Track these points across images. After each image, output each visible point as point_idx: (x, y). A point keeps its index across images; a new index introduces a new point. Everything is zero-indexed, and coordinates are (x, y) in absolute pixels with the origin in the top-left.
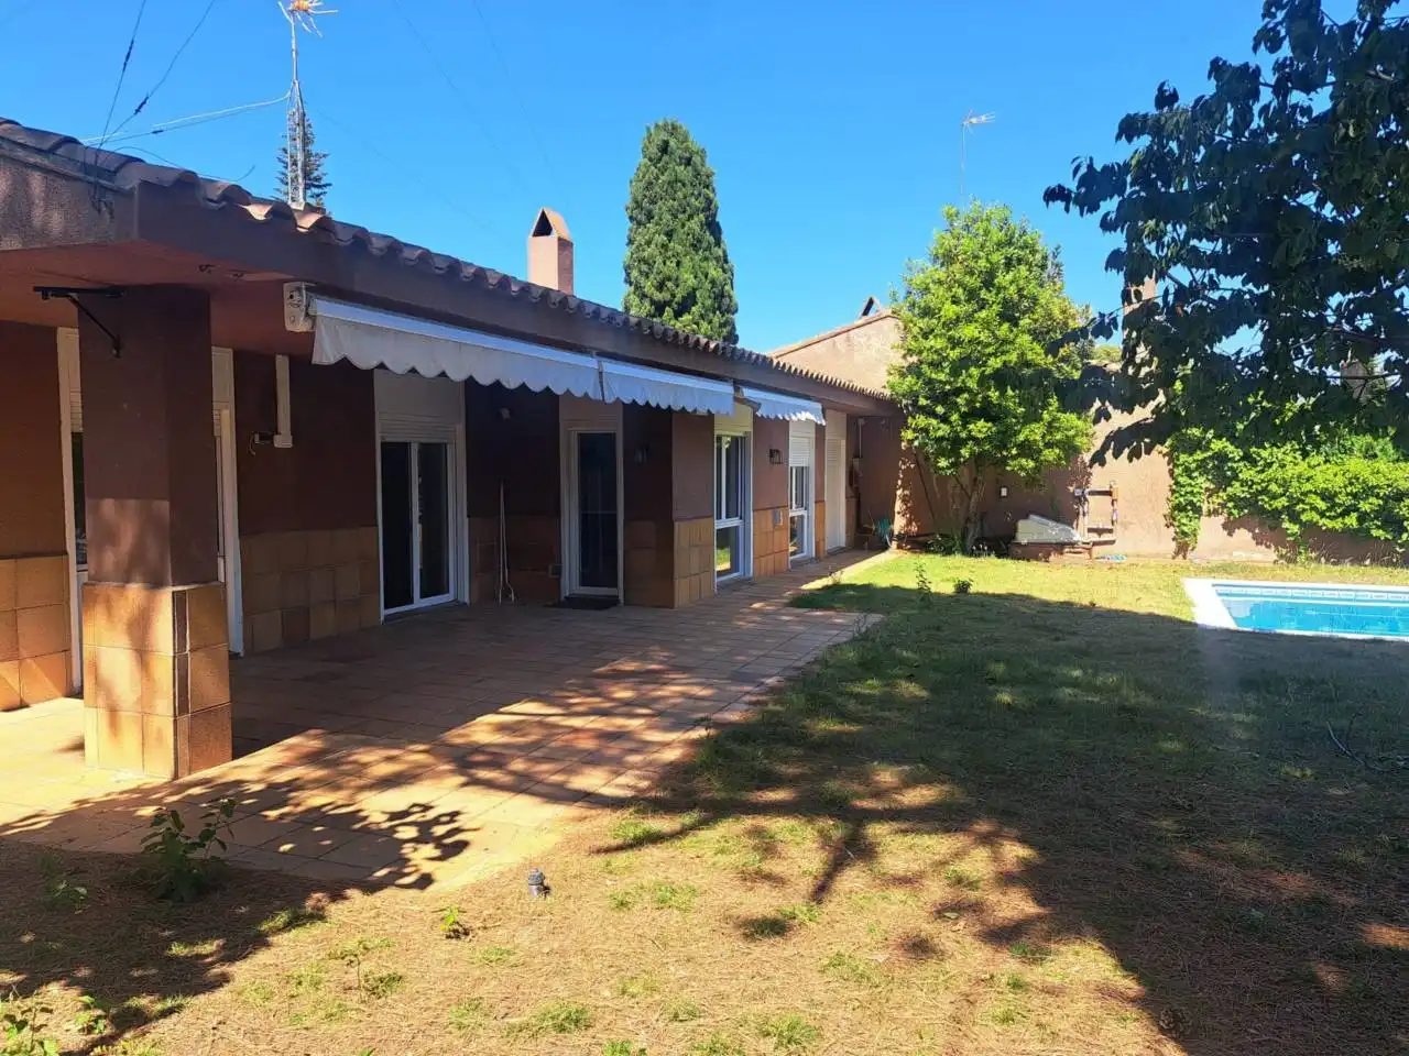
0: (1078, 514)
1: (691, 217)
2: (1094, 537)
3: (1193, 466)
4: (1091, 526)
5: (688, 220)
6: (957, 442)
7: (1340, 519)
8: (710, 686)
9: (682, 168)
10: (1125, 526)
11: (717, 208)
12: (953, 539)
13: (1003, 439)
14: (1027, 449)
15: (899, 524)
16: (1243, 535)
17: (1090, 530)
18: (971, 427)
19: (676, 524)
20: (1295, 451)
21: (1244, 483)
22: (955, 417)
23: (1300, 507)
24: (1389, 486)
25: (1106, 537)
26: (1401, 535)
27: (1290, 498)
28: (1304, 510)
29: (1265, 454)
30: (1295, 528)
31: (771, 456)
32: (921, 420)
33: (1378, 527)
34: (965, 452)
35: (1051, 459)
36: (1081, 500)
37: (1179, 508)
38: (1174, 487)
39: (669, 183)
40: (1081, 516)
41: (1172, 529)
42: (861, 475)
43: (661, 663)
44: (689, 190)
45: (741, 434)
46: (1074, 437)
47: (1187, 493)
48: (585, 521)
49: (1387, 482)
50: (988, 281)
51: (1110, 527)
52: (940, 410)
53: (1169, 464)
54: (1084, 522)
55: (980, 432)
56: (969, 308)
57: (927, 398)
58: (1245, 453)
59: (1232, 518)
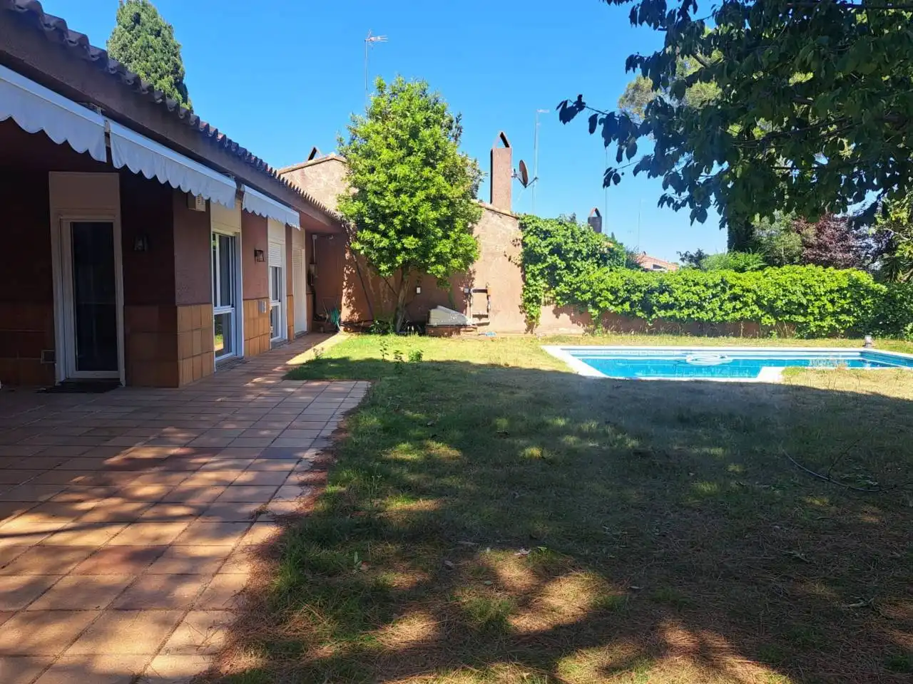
0: (466, 306)
1: (161, 77)
2: (477, 321)
3: (537, 272)
4: (474, 314)
5: (160, 79)
6: (393, 252)
7: (620, 306)
8: (246, 469)
9: (153, 37)
10: (496, 312)
11: (184, 73)
12: (387, 323)
13: (425, 251)
14: (441, 259)
15: (345, 313)
16: (564, 317)
17: (475, 316)
18: (404, 241)
19: (179, 309)
20: (594, 263)
21: (566, 284)
22: (392, 233)
23: (598, 299)
24: (646, 285)
25: (484, 320)
26: (651, 316)
27: (593, 293)
28: (601, 301)
29: (579, 264)
30: (596, 312)
31: (256, 255)
32: (367, 235)
33: (640, 311)
34: (399, 259)
35: (456, 266)
36: (468, 296)
37: (529, 300)
38: (525, 287)
39: (142, 47)
40: (468, 308)
41: (524, 314)
42: (316, 276)
43: (184, 446)
44: (160, 56)
45: (231, 234)
46: (470, 250)
47: (533, 290)
48: (80, 311)
49: (645, 283)
50: (414, 133)
51: (486, 313)
52: (382, 227)
53: (521, 272)
54: (471, 311)
55: (411, 244)
56: (401, 153)
57: (371, 218)
58: (567, 265)
59: (559, 307)
